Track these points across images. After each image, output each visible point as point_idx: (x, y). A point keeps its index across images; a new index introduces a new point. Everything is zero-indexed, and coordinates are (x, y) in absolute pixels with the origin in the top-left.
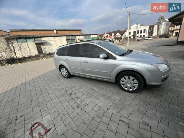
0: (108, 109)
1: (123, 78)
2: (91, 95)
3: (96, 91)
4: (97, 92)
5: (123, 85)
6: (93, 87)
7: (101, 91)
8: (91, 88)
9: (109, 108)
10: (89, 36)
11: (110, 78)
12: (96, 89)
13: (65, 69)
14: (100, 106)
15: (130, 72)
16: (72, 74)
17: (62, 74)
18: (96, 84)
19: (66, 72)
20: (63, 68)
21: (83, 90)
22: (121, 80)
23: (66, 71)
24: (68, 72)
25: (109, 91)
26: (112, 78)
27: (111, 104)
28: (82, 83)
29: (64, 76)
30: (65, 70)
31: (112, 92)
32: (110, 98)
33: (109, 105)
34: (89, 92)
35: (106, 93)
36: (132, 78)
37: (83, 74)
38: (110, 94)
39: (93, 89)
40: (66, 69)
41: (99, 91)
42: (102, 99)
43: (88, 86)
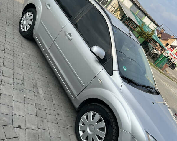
0: (19, 127)
1: (92, 114)
2: (23, 90)
3: (38, 93)
4: (36, 96)
5: (83, 124)
6: (39, 84)
7: (44, 102)
8: (36, 83)
9: (22, 127)
10: (141, 14)
11: (76, 94)
12: (41, 92)
13: (32, 17)
14: (15, 113)
15: (109, 113)
16: (35, 35)
17: (22, 21)
18: (50, 86)
19: (30, 25)
20: (30, 13)
21: (21, 73)
22: (88, 113)
23: (31, 23)
24: (32, 26)
25: (55, 113)
26: (79, 98)
27: (33, 127)
28: (33, 64)
29: (21, 26)
30: (31, 20)
31: (57, 117)
32: (43, 121)
33: (28, 125)
34: (25, 83)
35: (46, 110)
36: (103, 124)
37: (49, 51)
38: (49, 117)
39: (36, 86)
40: (34, 20)
41: (42, 97)
42: (31, 109)
43: (37, 76)
